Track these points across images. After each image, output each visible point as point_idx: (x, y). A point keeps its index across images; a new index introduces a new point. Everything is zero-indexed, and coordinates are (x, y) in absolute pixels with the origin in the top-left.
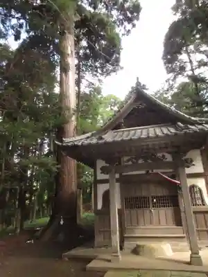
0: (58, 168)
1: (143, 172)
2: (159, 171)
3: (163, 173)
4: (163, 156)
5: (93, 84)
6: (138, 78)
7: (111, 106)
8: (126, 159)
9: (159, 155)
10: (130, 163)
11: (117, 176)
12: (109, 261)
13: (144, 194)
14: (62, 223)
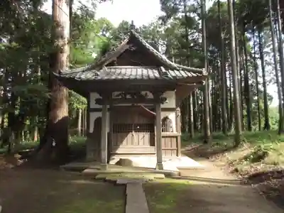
0: (50, 95)
1: (130, 105)
2: (142, 105)
3: (145, 106)
4: (146, 94)
5: (86, 7)
6: (132, 22)
7: (104, 31)
8: (116, 93)
9: (143, 93)
10: (120, 97)
11: (108, 106)
12: (99, 169)
13: (129, 122)
14: (54, 144)
